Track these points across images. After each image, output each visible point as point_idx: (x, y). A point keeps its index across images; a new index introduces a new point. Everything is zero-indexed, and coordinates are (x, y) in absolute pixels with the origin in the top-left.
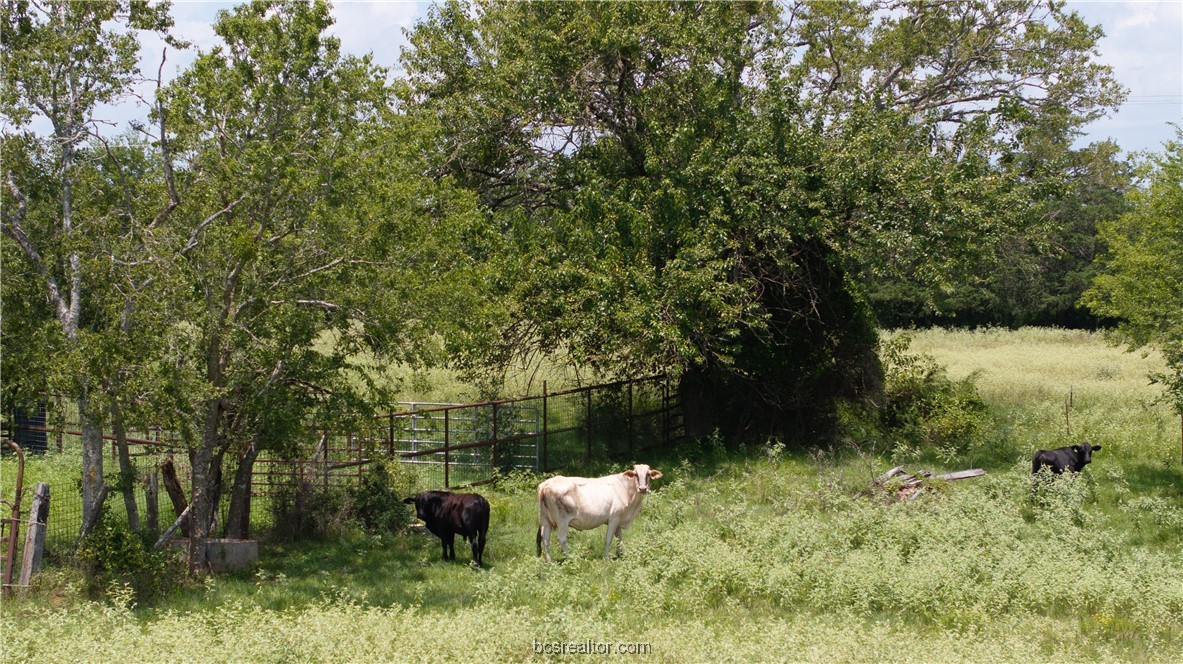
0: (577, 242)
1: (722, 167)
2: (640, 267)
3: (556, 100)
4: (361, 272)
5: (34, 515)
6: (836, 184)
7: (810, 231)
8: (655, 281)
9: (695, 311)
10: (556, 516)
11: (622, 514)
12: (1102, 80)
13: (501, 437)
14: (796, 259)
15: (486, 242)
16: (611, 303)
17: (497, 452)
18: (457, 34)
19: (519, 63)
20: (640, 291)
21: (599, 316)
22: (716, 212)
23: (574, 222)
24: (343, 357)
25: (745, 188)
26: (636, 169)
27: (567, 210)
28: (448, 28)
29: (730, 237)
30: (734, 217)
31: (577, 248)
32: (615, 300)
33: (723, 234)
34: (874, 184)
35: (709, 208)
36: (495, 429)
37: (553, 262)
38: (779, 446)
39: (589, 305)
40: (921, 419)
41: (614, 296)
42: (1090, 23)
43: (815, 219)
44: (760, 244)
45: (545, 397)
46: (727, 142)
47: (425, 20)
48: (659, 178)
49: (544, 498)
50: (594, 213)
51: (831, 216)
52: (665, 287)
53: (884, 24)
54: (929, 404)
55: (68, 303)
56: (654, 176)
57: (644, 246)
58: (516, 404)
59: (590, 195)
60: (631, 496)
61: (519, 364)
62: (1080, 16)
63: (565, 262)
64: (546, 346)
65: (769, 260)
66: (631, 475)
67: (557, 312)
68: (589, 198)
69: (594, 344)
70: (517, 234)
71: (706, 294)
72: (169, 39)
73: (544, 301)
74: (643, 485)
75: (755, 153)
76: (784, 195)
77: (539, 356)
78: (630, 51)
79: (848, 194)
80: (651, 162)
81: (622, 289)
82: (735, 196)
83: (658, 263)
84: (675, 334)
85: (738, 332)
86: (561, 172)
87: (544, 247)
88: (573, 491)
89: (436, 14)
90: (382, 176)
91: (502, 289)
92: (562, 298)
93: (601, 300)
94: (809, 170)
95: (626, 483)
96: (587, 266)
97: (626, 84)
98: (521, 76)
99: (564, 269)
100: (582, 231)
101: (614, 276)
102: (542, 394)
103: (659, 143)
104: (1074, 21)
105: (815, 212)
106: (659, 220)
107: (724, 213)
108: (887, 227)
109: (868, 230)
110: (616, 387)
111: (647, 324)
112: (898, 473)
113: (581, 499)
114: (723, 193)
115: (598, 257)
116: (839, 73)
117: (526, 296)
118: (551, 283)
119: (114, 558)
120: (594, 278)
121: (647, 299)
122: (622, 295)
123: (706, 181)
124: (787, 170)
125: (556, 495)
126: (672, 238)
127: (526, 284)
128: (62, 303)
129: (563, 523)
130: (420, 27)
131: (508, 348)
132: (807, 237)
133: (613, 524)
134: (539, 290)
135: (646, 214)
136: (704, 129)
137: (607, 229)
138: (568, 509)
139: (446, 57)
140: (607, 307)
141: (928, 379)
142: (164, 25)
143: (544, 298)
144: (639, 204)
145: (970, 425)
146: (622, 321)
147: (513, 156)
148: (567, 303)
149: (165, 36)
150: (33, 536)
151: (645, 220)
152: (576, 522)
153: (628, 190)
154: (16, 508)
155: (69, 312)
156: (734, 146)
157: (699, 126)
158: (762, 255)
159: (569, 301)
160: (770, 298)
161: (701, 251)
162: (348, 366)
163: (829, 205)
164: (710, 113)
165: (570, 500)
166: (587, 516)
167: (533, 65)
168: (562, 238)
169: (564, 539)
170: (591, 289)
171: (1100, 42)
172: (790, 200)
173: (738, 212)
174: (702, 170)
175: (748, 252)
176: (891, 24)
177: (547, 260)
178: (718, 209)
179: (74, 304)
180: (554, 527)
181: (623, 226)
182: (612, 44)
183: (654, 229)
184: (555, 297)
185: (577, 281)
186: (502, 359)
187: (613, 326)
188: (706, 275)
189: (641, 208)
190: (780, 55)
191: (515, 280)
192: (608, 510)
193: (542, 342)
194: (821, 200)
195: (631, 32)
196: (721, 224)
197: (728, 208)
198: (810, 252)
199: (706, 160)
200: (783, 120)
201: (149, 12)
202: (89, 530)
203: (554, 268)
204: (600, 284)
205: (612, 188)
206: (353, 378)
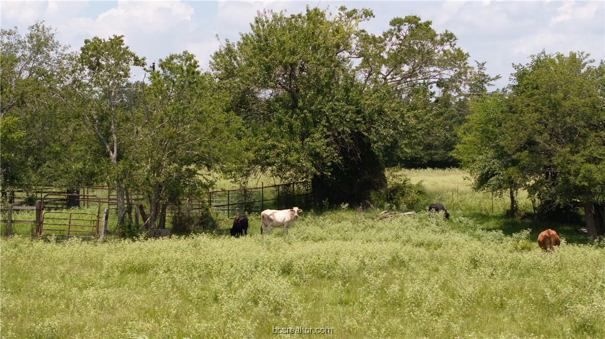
0: (274, 133)
1: (326, 106)
2: (296, 142)
3: (267, 82)
4: (206, 143)
5: (104, 218)
6: (367, 112)
7: (357, 129)
8: (302, 147)
9: (315, 156)
10: (267, 222)
11: (288, 222)
12: (470, 72)
13: (247, 201)
14: (351, 139)
15: (241, 133)
16: (286, 154)
17: (246, 207)
18: (231, 56)
19: (253, 68)
20: (296, 150)
21: (282, 159)
22: (323, 122)
23: (273, 125)
24: (197, 171)
25: (334, 113)
26: (295, 106)
27: (270, 121)
28: (227, 54)
29: (328, 130)
30: (330, 124)
31: (274, 135)
32: (287, 153)
33: (325, 130)
34: (381, 112)
35: (321, 121)
36: (245, 199)
37: (266, 140)
38: (347, 205)
39: (278, 155)
40: (400, 198)
41: (287, 151)
42: (465, 52)
43: (358, 125)
44: (339, 133)
45: (263, 188)
46: (328, 97)
47: (218, 51)
48: (303, 110)
49: (263, 217)
50: (280, 122)
51: (365, 124)
52: (305, 148)
53: (390, 50)
54: (404, 192)
55: (113, 153)
56: (301, 110)
57: (298, 134)
58: (253, 190)
59: (279, 116)
60: (292, 217)
61: (253, 176)
62: (461, 49)
63: (270, 140)
64: (263, 170)
65: (342, 139)
66: (292, 211)
67: (267, 158)
68: (278, 117)
69: (280, 169)
70: (253, 130)
71: (318, 150)
72: (145, 69)
73: (262, 154)
74: (296, 214)
75: (338, 100)
76: (348, 116)
77: (260, 174)
78: (293, 65)
79: (371, 116)
80: (300, 104)
81: (290, 149)
82: (330, 116)
83: (303, 140)
84: (309, 165)
85: (330, 163)
86: (268, 107)
87: (262, 134)
88: (272, 214)
89: (222, 49)
90: (213, 113)
91: (247, 150)
92: (269, 153)
93: (282, 153)
94: (357, 107)
95: (290, 213)
96: (277, 141)
97: (292, 76)
98: (254, 73)
99: (269, 142)
100: (276, 129)
101: (287, 144)
102: (261, 186)
103: (304, 97)
104: (459, 50)
105: (359, 122)
106: (303, 125)
107: (326, 122)
108: (384, 128)
109: (378, 129)
110: (288, 185)
111: (299, 161)
112: (385, 213)
113: (275, 217)
114: (326, 115)
115: (281, 138)
116: (371, 70)
117: (255, 152)
118: (265, 147)
119: (128, 232)
120: (280, 145)
121: (298, 153)
122: (290, 151)
123: (320, 111)
124: (349, 107)
125: (267, 215)
126: (307, 131)
127: (256, 148)
128: (111, 152)
129: (270, 225)
130: (216, 53)
131: (249, 171)
132: (356, 131)
133: (285, 226)
134: (260, 150)
135: (298, 123)
136: (319, 92)
137: (284, 128)
138: (271, 220)
139: (227, 65)
140: (285, 156)
141: (404, 183)
142: (143, 65)
143: (262, 153)
144: (296, 119)
145: (418, 199)
146: (290, 160)
147: (250, 101)
148: (270, 154)
149: (143, 68)
150: (104, 225)
151: (298, 125)
152: (274, 225)
153: (292, 114)
154: (98, 216)
155: (113, 156)
156: (330, 98)
157: (318, 91)
158: (340, 137)
159: (271, 153)
160: (343, 152)
161: (317, 135)
162: (198, 174)
163: (364, 119)
164: (323, 86)
165: (271, 217)
166: (277, 222)
167: (258, 69)
168: (269, 132)
169: (269, 230)
170: (279, 149)
171: (468, 58)
172: (350, 118)
173: (331, 122)
174: (319, 107)
175: (335, 136)
176: (393, 50)
177: (263, 139)
178: (324, 121)
179: (115, 153)
180: (266, 226)
181: (291, 127)
182: (287, 62)
183: (301, 128)
184: (266, 152)
185: (274, 147)
186: (247, 175)
187: (287, 162)
188: (319, 143)
189: (297, 121)
190: (348, 65)
191: (252, 146)
192: (284, 221)
193: (261, 168)
194: (361, 118)
195: (293, 58)
196: (324, 126)
197: (328, 121)
198: (358, 137)
199: (320, 103)
200: (348, 89)
201: (139, 61)
202: (120, 224)
203: (266, 142)
204: (282, 147)
205: (286, 113)
206: (201, 178)
